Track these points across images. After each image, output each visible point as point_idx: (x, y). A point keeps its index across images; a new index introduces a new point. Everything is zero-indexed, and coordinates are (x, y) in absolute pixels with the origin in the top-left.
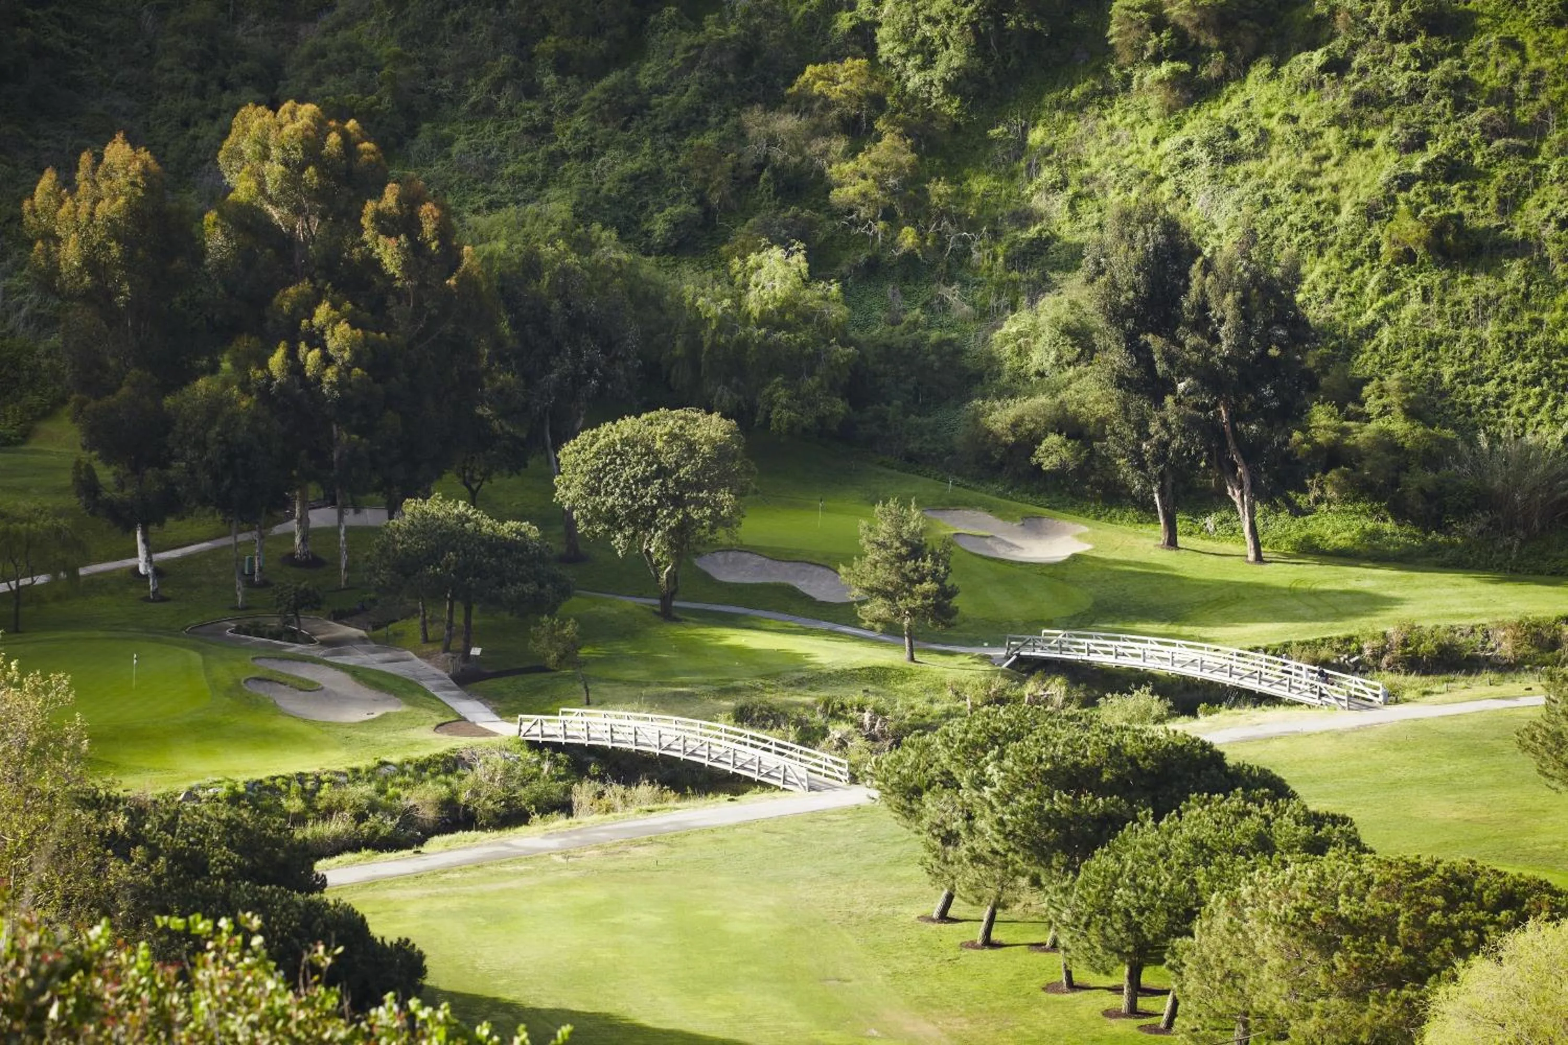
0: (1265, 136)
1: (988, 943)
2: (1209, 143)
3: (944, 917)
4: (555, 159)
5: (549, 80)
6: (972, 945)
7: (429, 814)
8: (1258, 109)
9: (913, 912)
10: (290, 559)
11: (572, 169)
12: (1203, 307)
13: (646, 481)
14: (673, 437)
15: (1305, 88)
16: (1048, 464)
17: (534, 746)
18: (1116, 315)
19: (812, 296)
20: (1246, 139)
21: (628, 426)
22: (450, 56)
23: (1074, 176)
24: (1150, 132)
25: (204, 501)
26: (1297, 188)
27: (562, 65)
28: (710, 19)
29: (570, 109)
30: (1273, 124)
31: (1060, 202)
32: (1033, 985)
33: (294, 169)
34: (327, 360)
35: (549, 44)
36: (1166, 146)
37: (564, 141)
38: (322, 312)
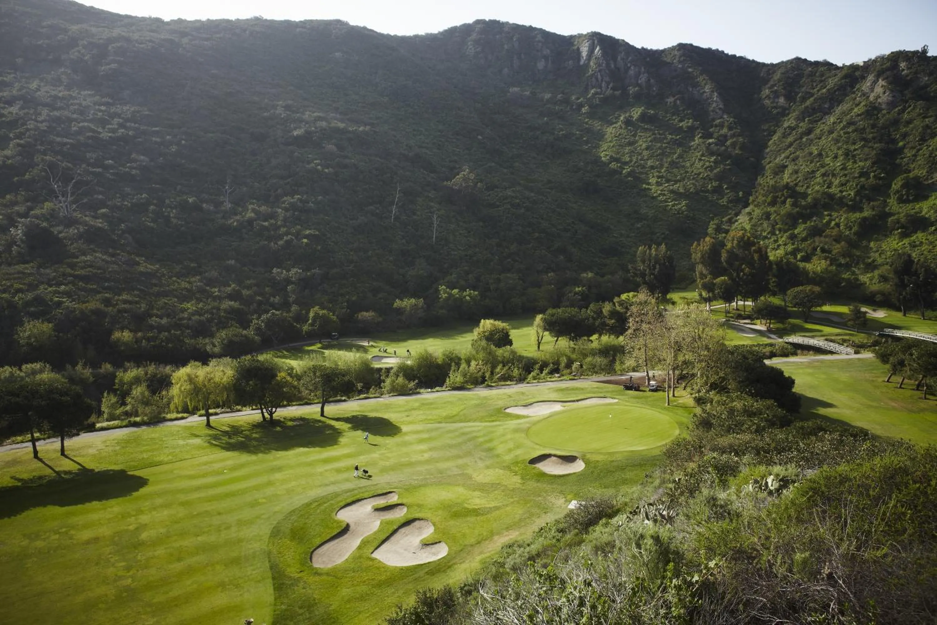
0: (921, 243)
1: (901, 387)
2: (909, 244)
3: (888, 381)
4: (779, 246)
5: (777, 232)
6: (897, 388)
7: (768, 354)
8: (920, 238)
9: (880, 380)
10: (734, 309)
11: (782, 248)
12: (916, 271)
13: (804, 298)
14: (810, 290)
15: (930, 234)
16: (878, 300)
17: (786, 343)
18: (896, 272)
19: (830, 268)
20: (918, 243)
21: (800, 288)
22: (759, 229)
23: (880, 249)
24: (896, 242)
25: (720, 298)
26: (929, 252)
27: (780, 230)
28: (808, 222)
29: (782, 237)
30: (924, 240)
31: (877, 255)
32: (915, 397)
33: (739, 242)
34: (744, 274)
35: (778, 226)
36: (900, 244)
37: (780, 242)
38: (743, 266)
